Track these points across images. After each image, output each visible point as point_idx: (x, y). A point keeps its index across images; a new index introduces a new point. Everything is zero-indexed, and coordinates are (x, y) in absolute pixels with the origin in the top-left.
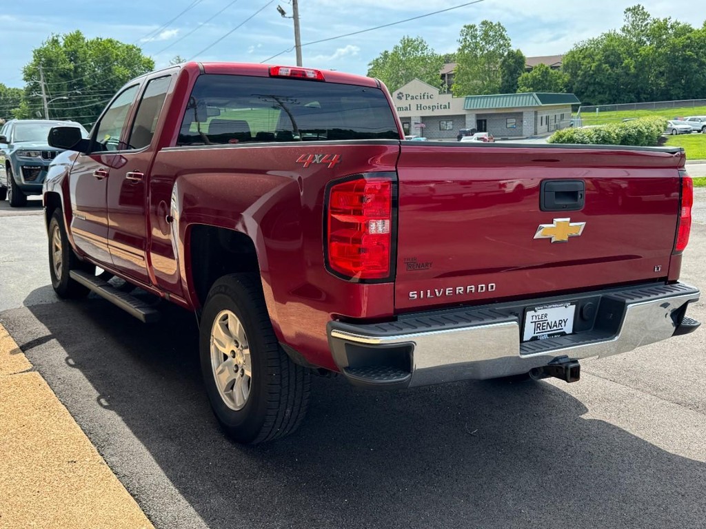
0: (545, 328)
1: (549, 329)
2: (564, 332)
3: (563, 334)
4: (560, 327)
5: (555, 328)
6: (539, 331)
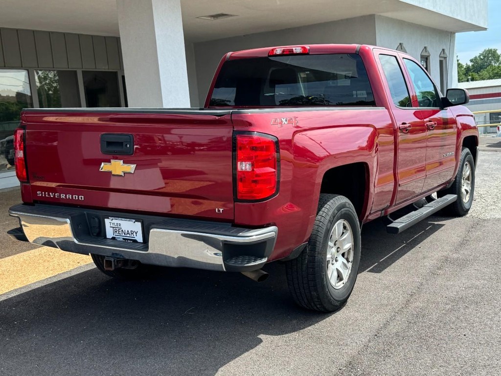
0: (121, 233)
1: (123, 235)
2: (136, 240)
3: (135, 241)
4: (132, 236)
5: (128, 235)
6: (116, 234)
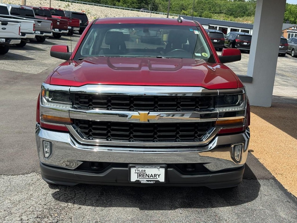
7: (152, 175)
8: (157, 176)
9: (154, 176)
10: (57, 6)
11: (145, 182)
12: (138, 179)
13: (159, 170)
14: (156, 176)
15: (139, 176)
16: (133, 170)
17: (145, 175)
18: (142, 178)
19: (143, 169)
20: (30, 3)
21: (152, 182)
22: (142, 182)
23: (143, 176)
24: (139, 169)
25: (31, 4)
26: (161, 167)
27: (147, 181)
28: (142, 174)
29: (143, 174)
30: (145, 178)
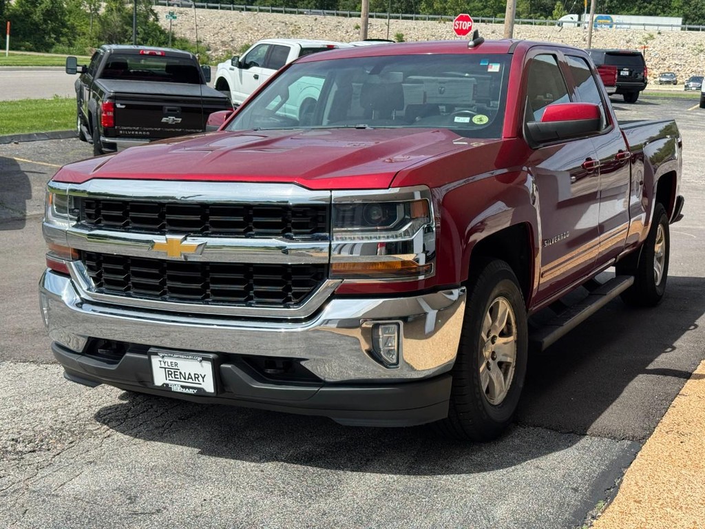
7: (190, 374)
8: (200, 379)
9: (195, 378)
10: (622, 41)
11: (179, 390)
12: (167, 382)
13: (202, 366)
14: (198, 378)
15: (169, 374)
16: (156, 361)
17: (178, 373)
18: (174, 379)
19: (174, 361)
20: (560, 40)
21: (191, 391)
22: (174, 389)
23: (175, 375)
24: (166, 359)
25: (562, 42)
26: (204, 359)
27: (183, 387)
28: (173, 371)
29: (175, 372)
30: (179, 380)
